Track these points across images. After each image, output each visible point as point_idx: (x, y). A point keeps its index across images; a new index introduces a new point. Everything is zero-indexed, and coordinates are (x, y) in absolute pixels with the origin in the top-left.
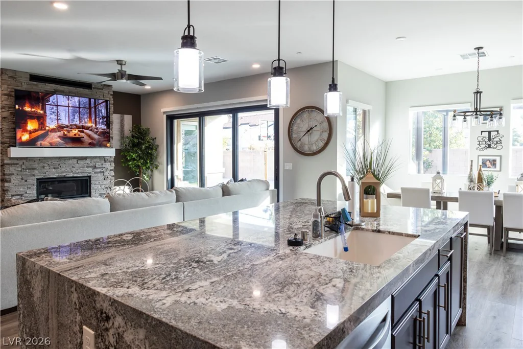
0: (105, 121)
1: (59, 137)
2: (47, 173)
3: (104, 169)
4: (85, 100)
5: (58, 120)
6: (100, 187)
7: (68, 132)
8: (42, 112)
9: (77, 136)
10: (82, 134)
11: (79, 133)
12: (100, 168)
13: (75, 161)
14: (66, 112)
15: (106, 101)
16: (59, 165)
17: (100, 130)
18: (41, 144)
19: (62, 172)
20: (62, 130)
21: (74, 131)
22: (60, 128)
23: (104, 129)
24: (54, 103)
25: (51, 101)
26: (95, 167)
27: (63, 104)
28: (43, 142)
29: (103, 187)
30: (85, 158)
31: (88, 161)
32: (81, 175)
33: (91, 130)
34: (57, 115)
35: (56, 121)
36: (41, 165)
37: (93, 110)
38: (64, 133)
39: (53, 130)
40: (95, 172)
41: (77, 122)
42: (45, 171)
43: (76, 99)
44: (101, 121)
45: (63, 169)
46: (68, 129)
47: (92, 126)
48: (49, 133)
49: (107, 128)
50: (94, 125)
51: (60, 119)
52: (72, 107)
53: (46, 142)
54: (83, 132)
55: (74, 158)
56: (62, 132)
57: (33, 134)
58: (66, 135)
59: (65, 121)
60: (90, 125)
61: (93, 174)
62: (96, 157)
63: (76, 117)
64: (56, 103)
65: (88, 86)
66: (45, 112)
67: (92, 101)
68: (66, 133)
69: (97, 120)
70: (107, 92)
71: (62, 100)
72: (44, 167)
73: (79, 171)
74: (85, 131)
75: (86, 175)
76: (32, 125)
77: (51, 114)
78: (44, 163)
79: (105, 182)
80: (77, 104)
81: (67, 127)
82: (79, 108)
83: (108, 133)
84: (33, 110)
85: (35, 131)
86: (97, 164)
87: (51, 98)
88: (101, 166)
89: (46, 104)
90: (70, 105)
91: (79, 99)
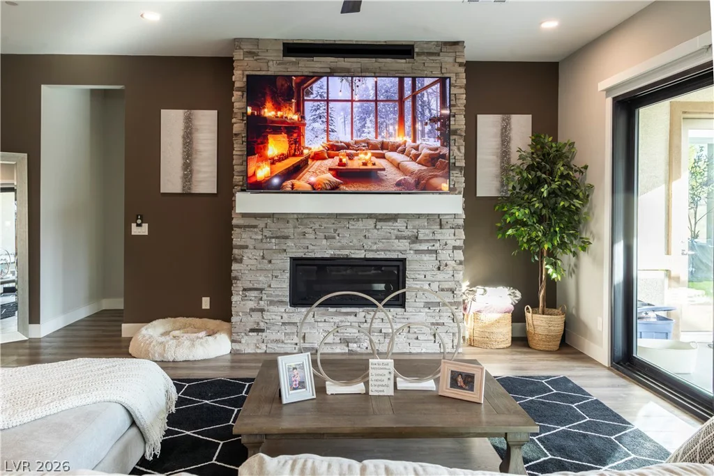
0: (438, 129)
1: (330, 169)
2: (311, 247)
3: (437, 245)
4: (390, 84)
5: (327, 131)
6: (426, 287)
7: (351, 157)
8: (296, 117)
9: (370, 166)
10: (381, 163)
11: (374, 159)
12: (428, 241)
13: (371, 222)
14: (346, 113)
15: (442, 81)
16: (335, 231)
17: (425, 152)
18: (293, 185)
19: (343, 248)
20: (338, 155)
21: (362, 156)
22: (334, 148)
23: (437, 149)
24: (321, 96)
25: (314, 92)
26: (415, 239)
27: (340, 96)
28: (294, 181)
29: (435, 286)
30: (393, 218)
31: (400, 224)
32: (382, 255)
33: (403, 152)
34: (327, 122)
35: (324, 135)
36: (301, 229)
37: (408, 104)
38: (341, 160)
39: (317, 156)
40: (417, 252)
41: (369, 134)
42: (307, 242)
43: (370, 82)
44: (428, 128)
45: (344, 242)
46: (349, 151)
47: (405, 143)
48: (310, 161)
49: (443, 145)
50: (409, 140)
51: (333, 131)
52: (359, 101)
53: (302, 182)
54: (383, 157)
55: (370, 216)
56: (336, 160)
57: (278, 164)
58: (344, 165)
59: (342, 134)
60: (399, 139)
61: (410, 256)
62: (419, 216)
63: (369, 124)
64: (325, 95)
65: (404, 51)
66: (303, 117)
67: (408, 82)
68: (344, 160)
69: (419, 126)
70: (451, 60)
71: (338, 87)
72: (304, 234)
73: (380, 246)
74: (388, 154)
75: (394, 255)
76: (276, 146)
77: (314, 121)
78: (306, 225)
79: (440, 276)
80: (372, 93)
81: (348, 146)
82: (376, 101)
83: (443, 156)
84: (279, 114)
85: (282, 158)
86: (422, 231)
87: (316, 86)
88: (431, 237)
89: (304, 100)
90: (356, 98)
91: (376, 82)
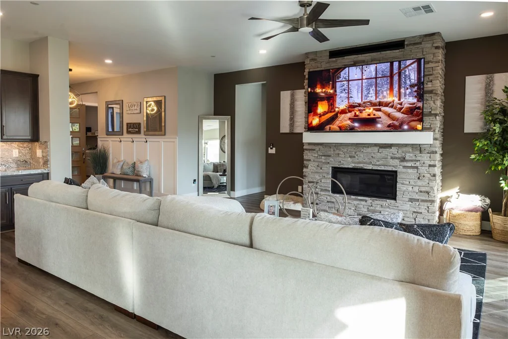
0: (415, 92)
1: (350, 119)
2: (342, 161)
3: (418, 164)
4: (384, 67)
5: (348, 98)
6: (411, 189)
7: (361, 111)
8: (332, 91)
9: (372, 116)
10: (379, 114)
11: (375, 112)
12: (412, 161)
13: (376, 149)
14: (358, 86)
15: (419, 61)
16: (355, 153)
17: (407, 106)
18: (330, 128)
19: (359, 163)
20: (353, 111)
21: (367, 110)
22: (351, 107)
23: (414, 104)
24: (345, 78)
25: (342, 77)
26: (403, 159)
27: (356, 77)
28: (331, 126)
29: (416, 189)
30: (389, 146)
31: (394, 150)
32: (383, 168)
33: (392, 107)
34: (348, 92)
35: (347, 100)
36: (337, 152)
37: (396, 78)
38: (355, 113)
39: (343, 112)
40: (405, 167)
41: (371, 97)
42: (340, 159)
43: (372, 68)
44: (409, 90)
45: (361, 160)
46: (360, 108)
47: (393, 101)
48: (339, 115)
49: (418, 101)
50: (396, 100)
51: (351, 97)
52: (366, 79)
53: (335, 126)
54: (380, 110)
55: (376, 145)
56: (353, 113)
57: (323, 117)
58: (357, 116)
59: (357, 99)
60: (389, 99)
61: (400, 169)
62: (406, 145)
63: (371, 92)
64: (347, 78)
65: (398, 45)
66: (335, 91)
67: (396, 64)
68: (357, 113)
69: (402, 90)
70: (430, 45)
71: (355, 72)
72: (339, 154)
73: (381, 162)
74: (383, 108)
75: (390, 169)
76: (322, 108)
77: (341, 92)
78: (340, 150)
79: (419, 183)
80: (374, 73)
81: (359, 105)
83: (419, 108)
84: (324, 90)
85: (325, 113)
86: (408, 154)
87: (342, 73)
88: (414, 158)
89: (336, 82)
90: (364, 77)
91: (376, 67)
